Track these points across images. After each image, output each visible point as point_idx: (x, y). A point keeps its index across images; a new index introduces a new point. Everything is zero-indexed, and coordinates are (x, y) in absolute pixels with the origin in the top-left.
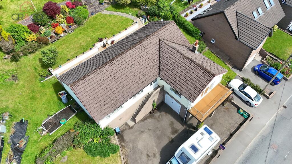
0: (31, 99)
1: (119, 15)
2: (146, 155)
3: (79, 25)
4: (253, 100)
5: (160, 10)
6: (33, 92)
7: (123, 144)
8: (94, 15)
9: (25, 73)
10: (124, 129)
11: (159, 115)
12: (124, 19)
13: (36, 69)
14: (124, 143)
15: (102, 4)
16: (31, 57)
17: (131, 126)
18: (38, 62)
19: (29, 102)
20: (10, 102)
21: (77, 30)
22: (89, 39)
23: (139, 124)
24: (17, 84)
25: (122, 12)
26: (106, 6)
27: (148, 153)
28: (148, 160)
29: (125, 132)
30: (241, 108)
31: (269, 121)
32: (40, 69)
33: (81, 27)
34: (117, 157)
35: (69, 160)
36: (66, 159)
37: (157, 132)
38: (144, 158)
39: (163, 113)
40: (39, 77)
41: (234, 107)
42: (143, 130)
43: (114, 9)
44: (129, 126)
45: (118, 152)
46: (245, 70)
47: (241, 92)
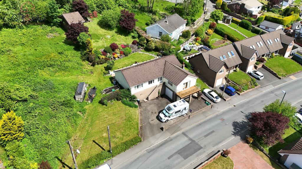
0: (98, 81)
1: (148, 54)
2: (151, 112)
3: (126, 56)
4: (215, 98)
5: (170, 53)
6: (100, 79)
8: (134, 53)
9: (97, 71)
11: (161, 99)
12: (150, 56)
13: (102, 70)
14: (141, 107)
15: (139, 48)
16: (100, 65)
18: (103, 68)
19: (98, 82)
20: (89, 81)
21: (124, 58)
22: (130, 62)
23: (150, 101)
24: (93, 75)
25: (150, 53)
26: (141, 50)
27: (153, 112)
29: (142, 103)
30: (207, 101)
32: (104, 71)
33: (127, 57)
34: (137, 109)
36: (113, 103)
39: (164, 98)
40: (103, 74)
42: (151, 103)
43: (145, 51)
44: (145, 101)
46: (216, 87)
47: (209, 94)
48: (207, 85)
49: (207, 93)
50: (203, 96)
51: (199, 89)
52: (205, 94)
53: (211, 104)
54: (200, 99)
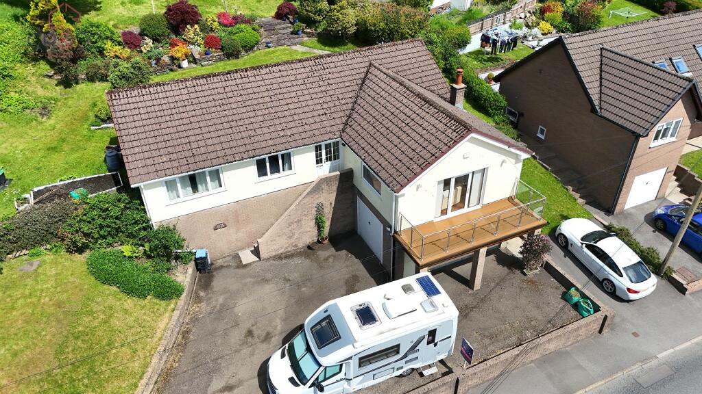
0: (49, 149)
2: (244, 331)
3: (228, 56)
4: (622, 276)
6: (63, 140)
7: (202, 294)
8: (271, 48)
9: (70, 107)
10: (225, 265)
11: (329, 257)
13: (96, 106)
14: (205, 291)
15: (298, 34)
17: (244, 263)
19: (42, 153)
21: (222, 64)
23: (268, 264)
24: (42, 123)
26: (307, 39)
27: (254, 328)
28: (245, 343)
29: (224, 271)
30: (574, 286)
31: (672, 350)
33: (233, 61)
34: (166, 310)
35: (40, 271)
36: (35, 267)
37: (303, 289)
38: (237, 336)
39: (344, 252)
40: (93, 119)
41: (557, 284)
42: (269, 275)
44: (241, 261)
45: (173, 301)
46: (626, 215)
47: (588, 247)
48: (581, 201)
49: (578, 242)
50: (555, 258)
51: (537, 217)
52: (564, 244)
53: (597, 309)
54: (535, 272)
